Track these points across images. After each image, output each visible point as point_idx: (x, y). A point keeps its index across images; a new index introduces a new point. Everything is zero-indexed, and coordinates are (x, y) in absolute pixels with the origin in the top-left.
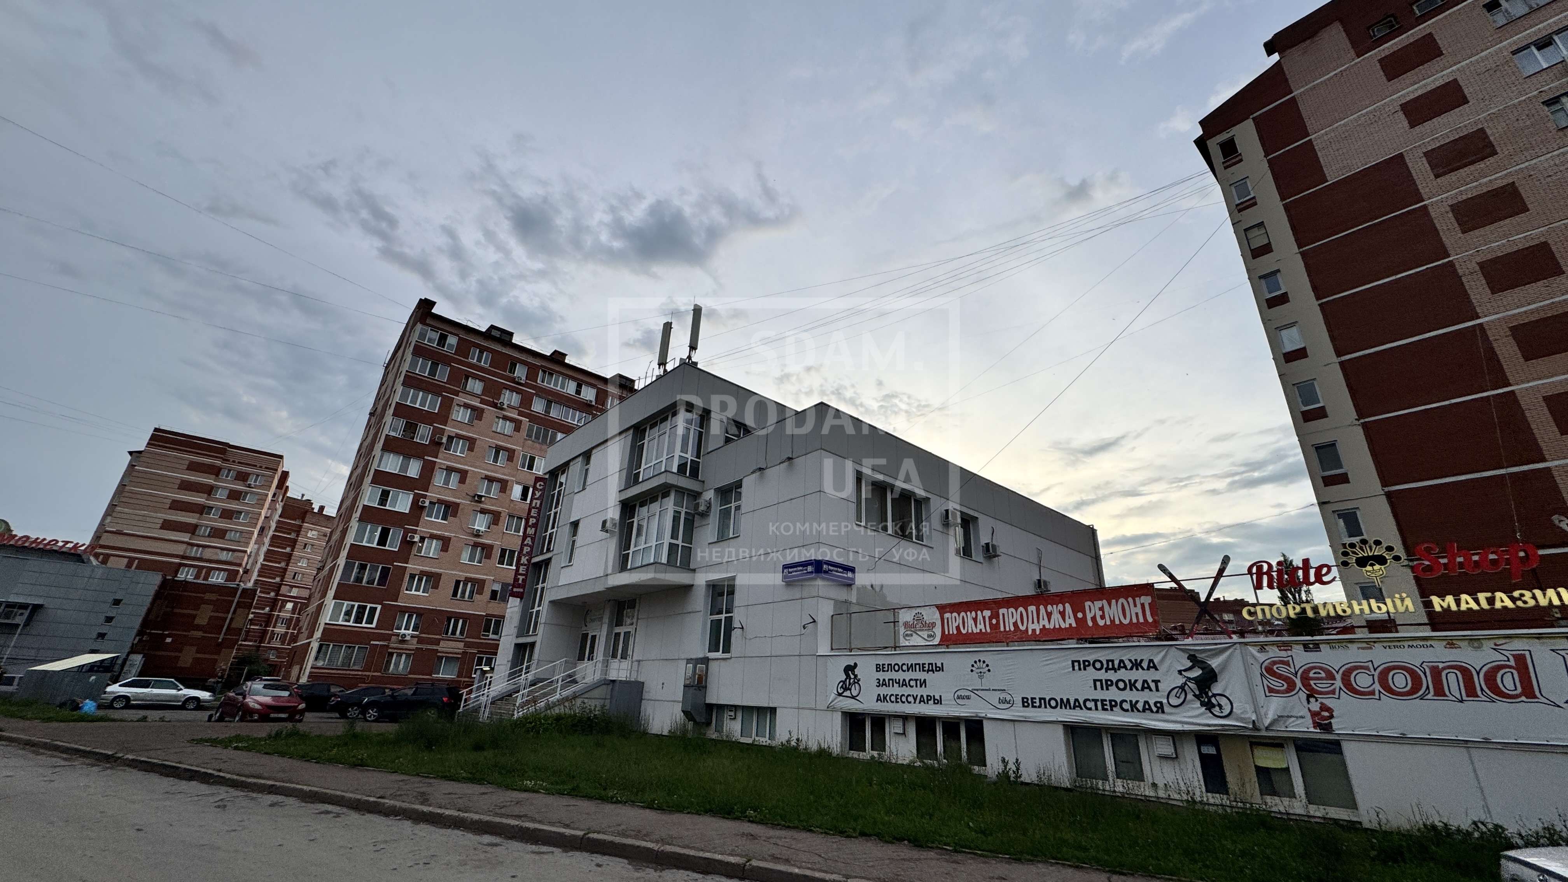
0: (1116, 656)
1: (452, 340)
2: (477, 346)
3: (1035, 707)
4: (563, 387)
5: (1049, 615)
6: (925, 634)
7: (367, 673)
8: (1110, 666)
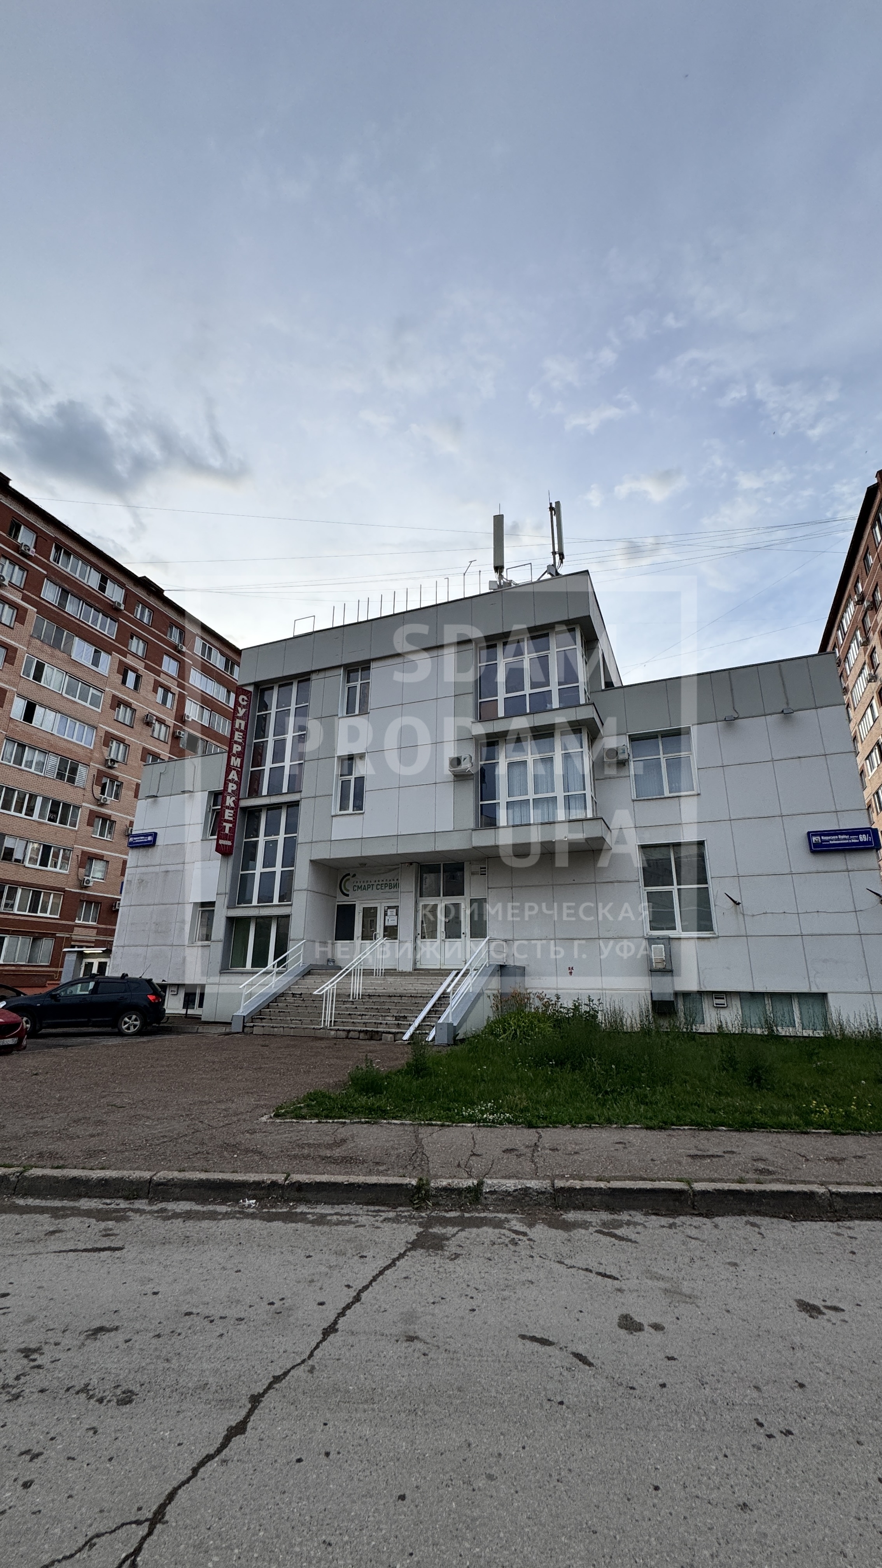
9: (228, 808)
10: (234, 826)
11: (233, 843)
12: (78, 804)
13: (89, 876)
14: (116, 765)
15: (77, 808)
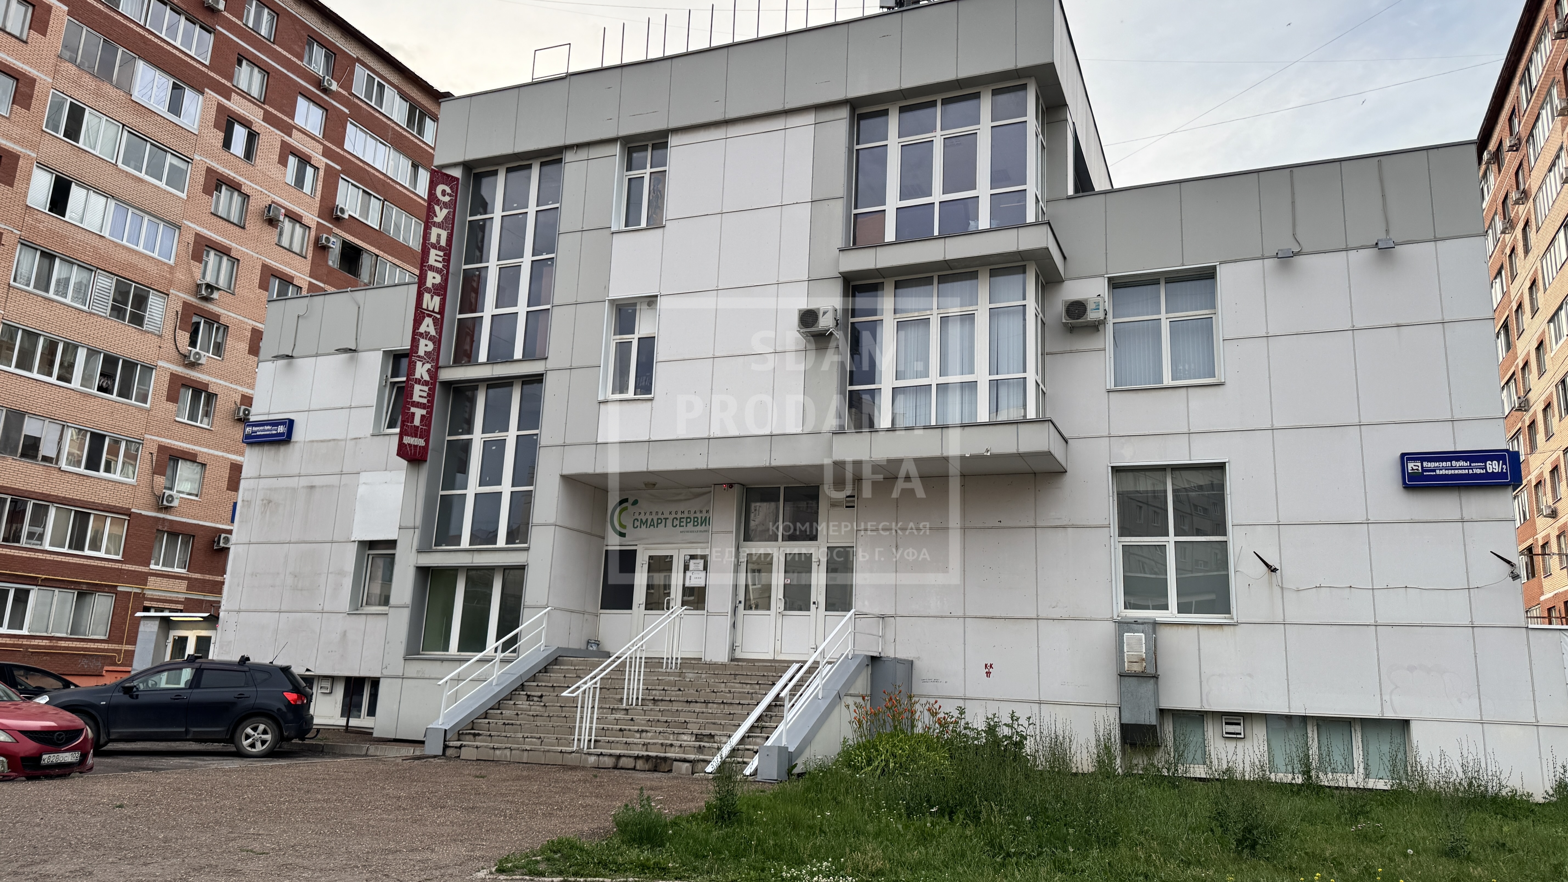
9: (418, 381)
10: (430, 413)
11: (427, 441)
12: (148, 361)
13: (171, 489)
14: (216, 295)
15: (148, 369)
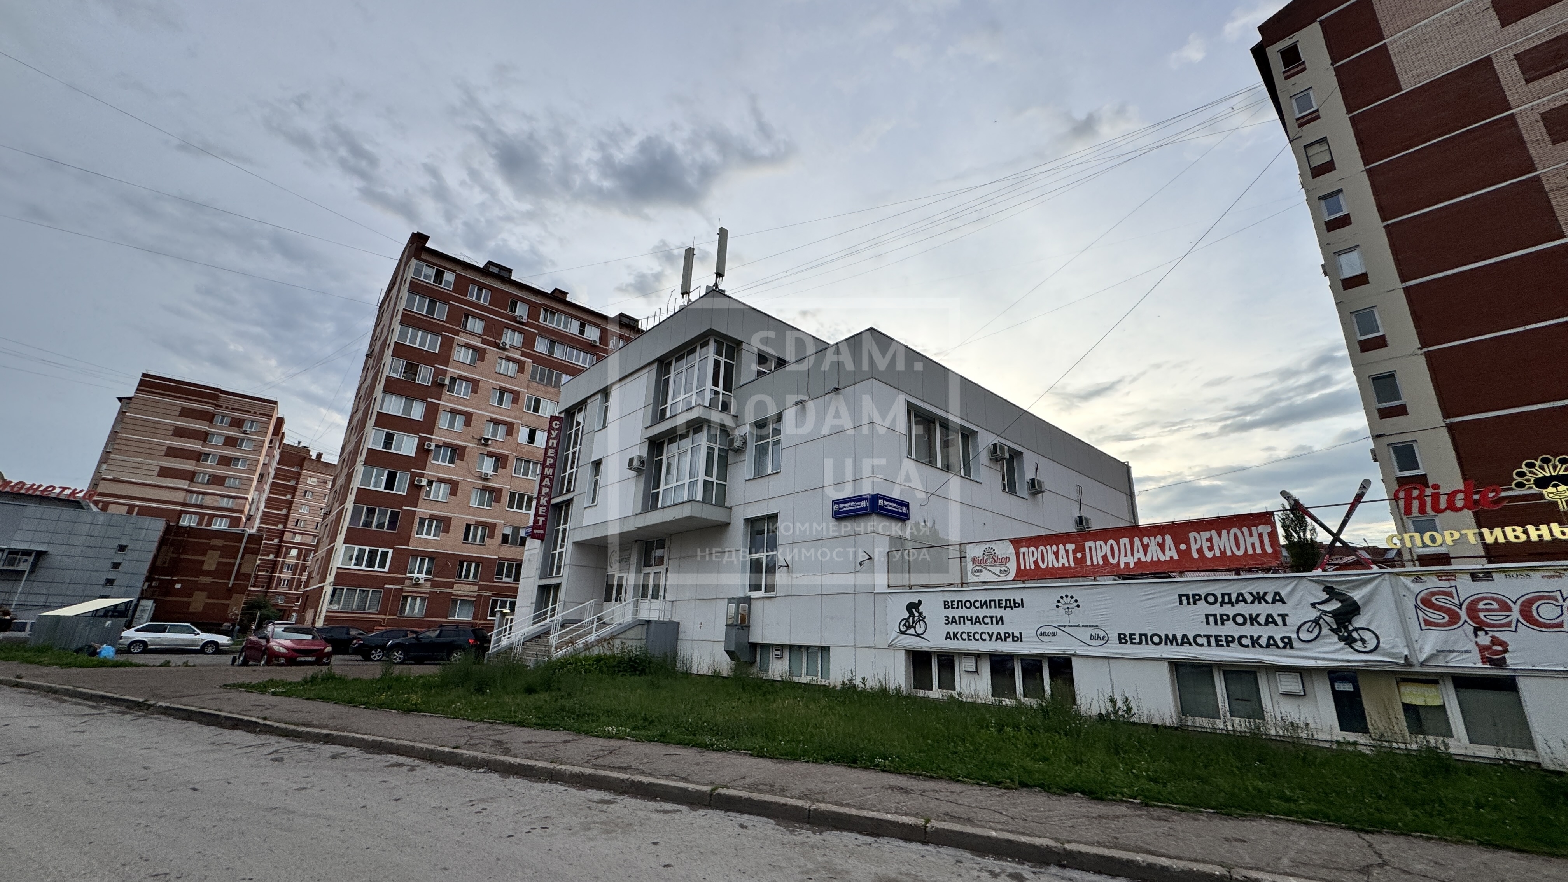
0: (1234, 590)
1: (449, 277)
2: (474, 282)
3: (1135, 643)
4: (565, 326)
5: (1145, 548)
6: (997, 569)
7: (383, 617)
8: (1226, 599)
9: (541, 506)
10: (546, 519)
11: (545, 531)
